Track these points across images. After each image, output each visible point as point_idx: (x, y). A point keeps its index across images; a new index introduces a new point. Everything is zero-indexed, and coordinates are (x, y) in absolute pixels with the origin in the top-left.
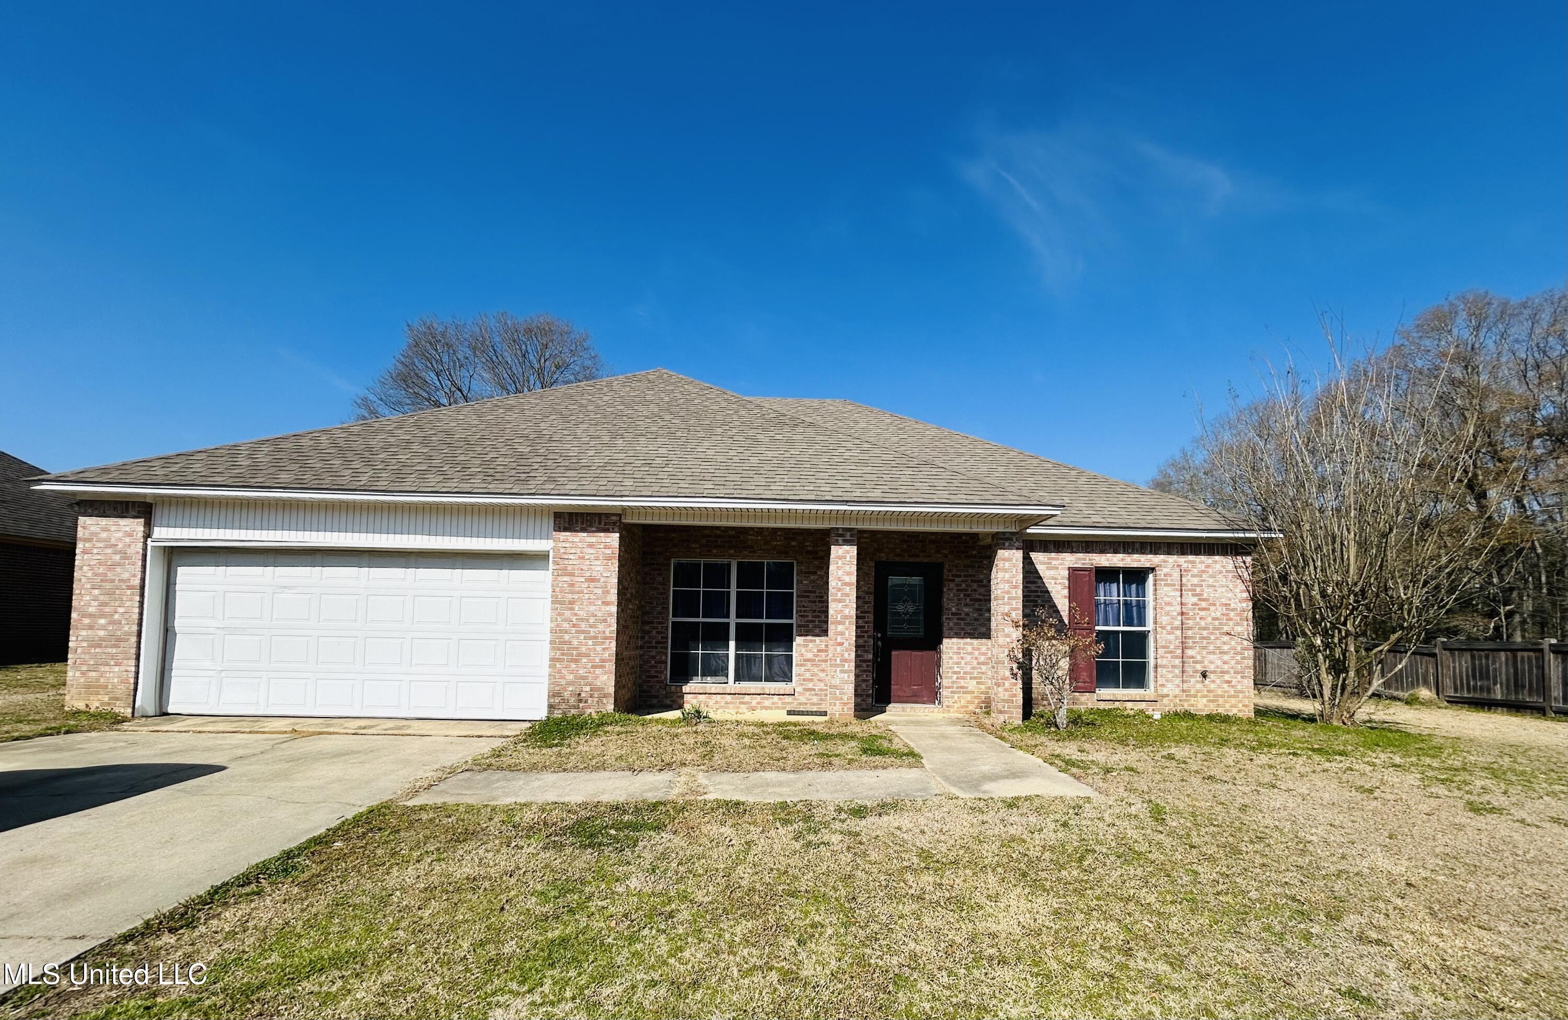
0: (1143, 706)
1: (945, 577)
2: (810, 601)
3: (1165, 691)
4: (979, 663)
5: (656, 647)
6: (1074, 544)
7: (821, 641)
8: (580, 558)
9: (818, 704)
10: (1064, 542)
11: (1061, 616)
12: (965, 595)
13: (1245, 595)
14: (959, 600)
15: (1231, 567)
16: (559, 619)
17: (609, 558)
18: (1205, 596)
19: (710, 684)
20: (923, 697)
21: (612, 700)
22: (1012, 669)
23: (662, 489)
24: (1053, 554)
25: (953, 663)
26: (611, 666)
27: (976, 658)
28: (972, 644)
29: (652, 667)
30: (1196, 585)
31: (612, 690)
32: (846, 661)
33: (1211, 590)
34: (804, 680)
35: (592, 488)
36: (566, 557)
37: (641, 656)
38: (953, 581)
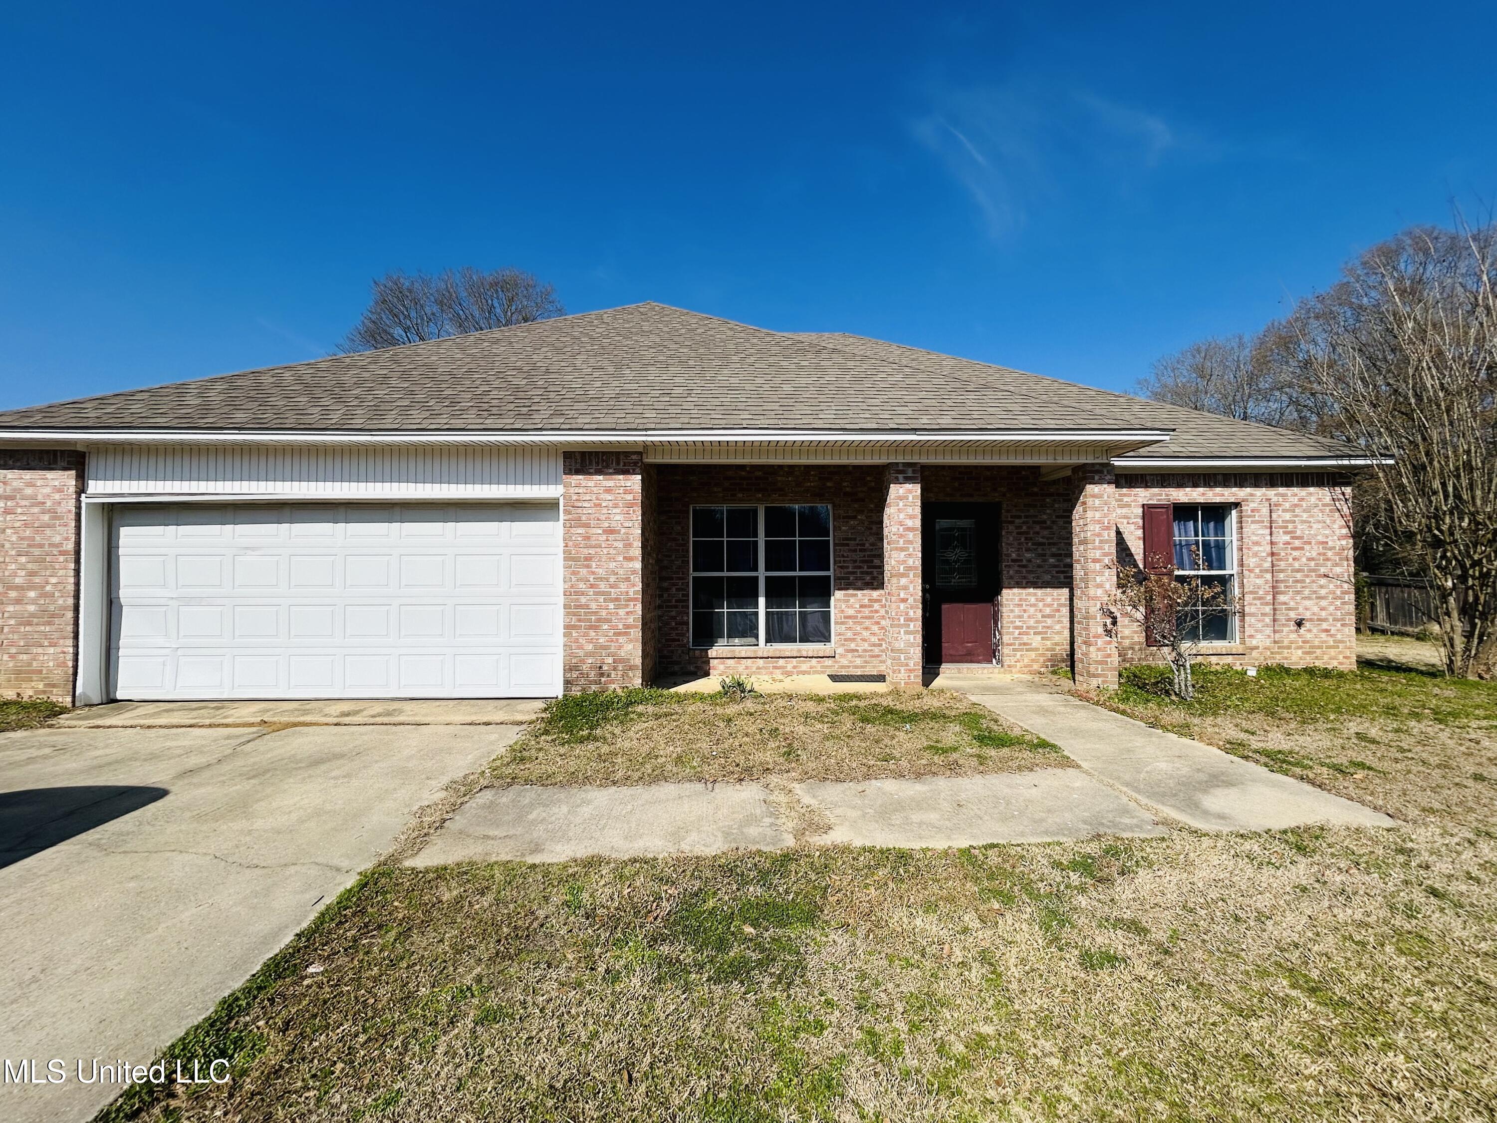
0: (1229, 660)
1: (1003, 519)
2: (850, 550)
3: (1254, 642)
4: (1043, 616)
5: (676, 607)
6: (1148, 478)
7: (864, 595)
8: (596, 505)
9: (862, 667)
10: (1137, 475)
11: (1135, 561)
12: (1026, 539)
13: (1345, 531)
14: (1019, 544)
15: (1328, 499)
16: (574, 579)
17: (630, 505)
18: (1298, 533)
19: (739, 647)
20: (979, 655)
21: (639, 673)
22: (1105, 625)
23: (692, 421)
24: (1125, 491)
25: (1015, 617)
26: (637, 633)
27: (1041, 611)
28: (1035, 594)
29: (672, 629)
30: (1287, 522)
31: (638, 661)
32: (911, 620)
33: (1305, 526)
34: (846, 640)
35: (609, 421)
36: (580, 505)
37: (660, 617)
38: (1012, 522)
